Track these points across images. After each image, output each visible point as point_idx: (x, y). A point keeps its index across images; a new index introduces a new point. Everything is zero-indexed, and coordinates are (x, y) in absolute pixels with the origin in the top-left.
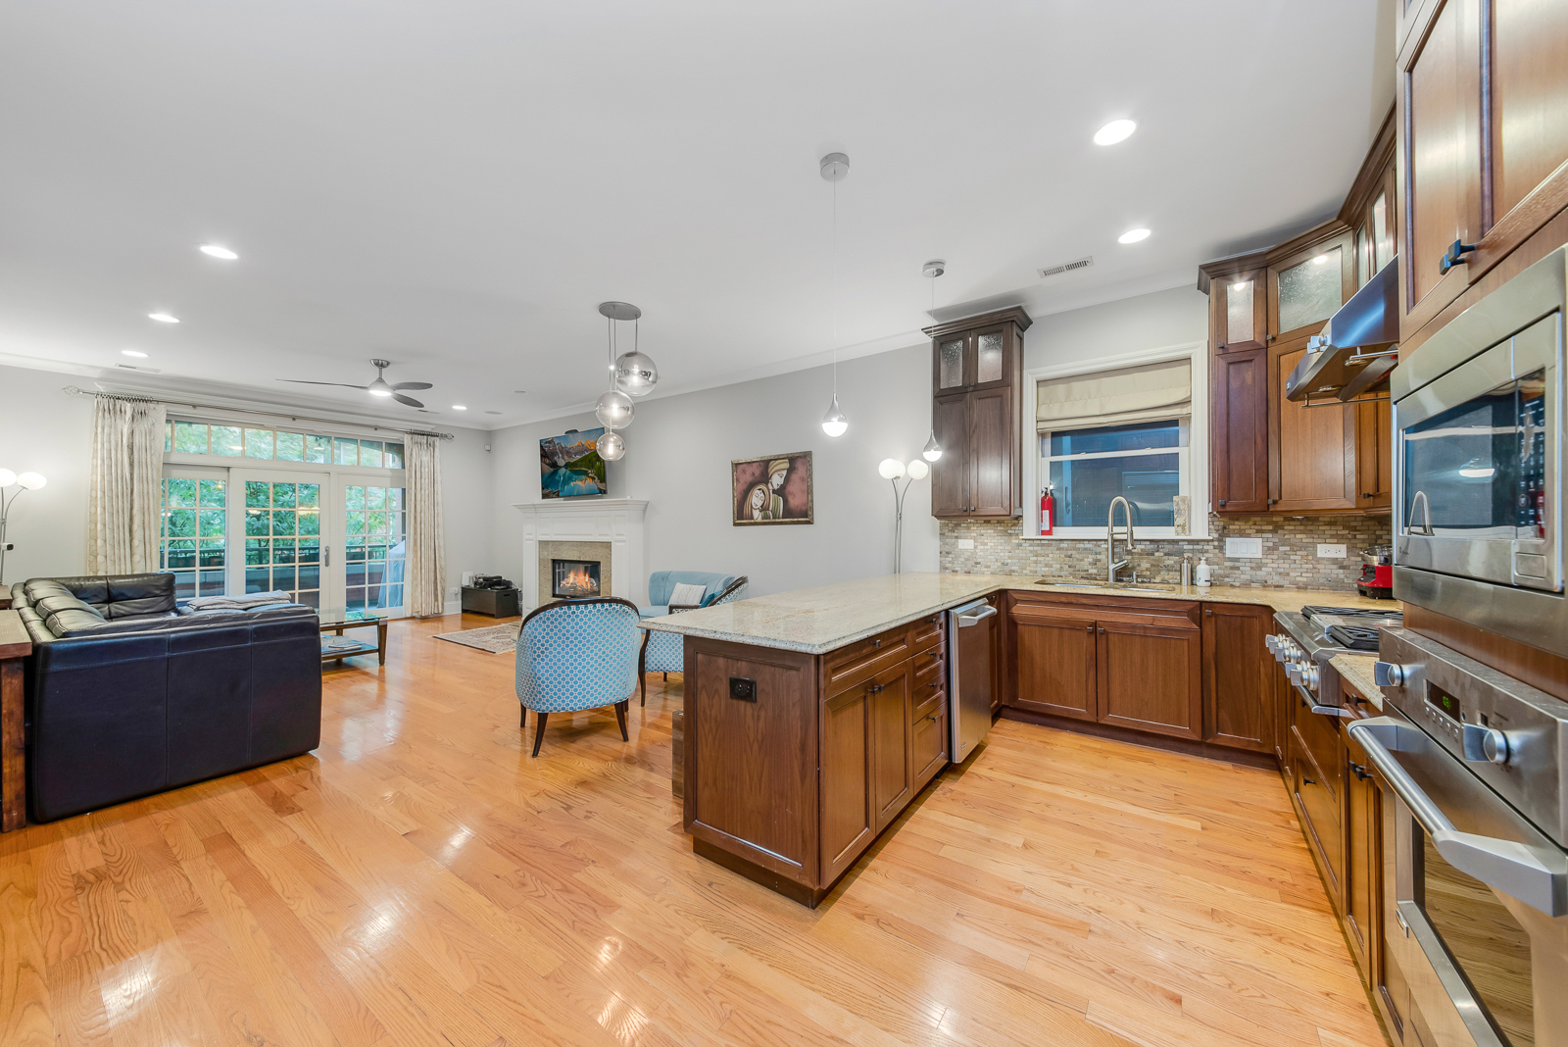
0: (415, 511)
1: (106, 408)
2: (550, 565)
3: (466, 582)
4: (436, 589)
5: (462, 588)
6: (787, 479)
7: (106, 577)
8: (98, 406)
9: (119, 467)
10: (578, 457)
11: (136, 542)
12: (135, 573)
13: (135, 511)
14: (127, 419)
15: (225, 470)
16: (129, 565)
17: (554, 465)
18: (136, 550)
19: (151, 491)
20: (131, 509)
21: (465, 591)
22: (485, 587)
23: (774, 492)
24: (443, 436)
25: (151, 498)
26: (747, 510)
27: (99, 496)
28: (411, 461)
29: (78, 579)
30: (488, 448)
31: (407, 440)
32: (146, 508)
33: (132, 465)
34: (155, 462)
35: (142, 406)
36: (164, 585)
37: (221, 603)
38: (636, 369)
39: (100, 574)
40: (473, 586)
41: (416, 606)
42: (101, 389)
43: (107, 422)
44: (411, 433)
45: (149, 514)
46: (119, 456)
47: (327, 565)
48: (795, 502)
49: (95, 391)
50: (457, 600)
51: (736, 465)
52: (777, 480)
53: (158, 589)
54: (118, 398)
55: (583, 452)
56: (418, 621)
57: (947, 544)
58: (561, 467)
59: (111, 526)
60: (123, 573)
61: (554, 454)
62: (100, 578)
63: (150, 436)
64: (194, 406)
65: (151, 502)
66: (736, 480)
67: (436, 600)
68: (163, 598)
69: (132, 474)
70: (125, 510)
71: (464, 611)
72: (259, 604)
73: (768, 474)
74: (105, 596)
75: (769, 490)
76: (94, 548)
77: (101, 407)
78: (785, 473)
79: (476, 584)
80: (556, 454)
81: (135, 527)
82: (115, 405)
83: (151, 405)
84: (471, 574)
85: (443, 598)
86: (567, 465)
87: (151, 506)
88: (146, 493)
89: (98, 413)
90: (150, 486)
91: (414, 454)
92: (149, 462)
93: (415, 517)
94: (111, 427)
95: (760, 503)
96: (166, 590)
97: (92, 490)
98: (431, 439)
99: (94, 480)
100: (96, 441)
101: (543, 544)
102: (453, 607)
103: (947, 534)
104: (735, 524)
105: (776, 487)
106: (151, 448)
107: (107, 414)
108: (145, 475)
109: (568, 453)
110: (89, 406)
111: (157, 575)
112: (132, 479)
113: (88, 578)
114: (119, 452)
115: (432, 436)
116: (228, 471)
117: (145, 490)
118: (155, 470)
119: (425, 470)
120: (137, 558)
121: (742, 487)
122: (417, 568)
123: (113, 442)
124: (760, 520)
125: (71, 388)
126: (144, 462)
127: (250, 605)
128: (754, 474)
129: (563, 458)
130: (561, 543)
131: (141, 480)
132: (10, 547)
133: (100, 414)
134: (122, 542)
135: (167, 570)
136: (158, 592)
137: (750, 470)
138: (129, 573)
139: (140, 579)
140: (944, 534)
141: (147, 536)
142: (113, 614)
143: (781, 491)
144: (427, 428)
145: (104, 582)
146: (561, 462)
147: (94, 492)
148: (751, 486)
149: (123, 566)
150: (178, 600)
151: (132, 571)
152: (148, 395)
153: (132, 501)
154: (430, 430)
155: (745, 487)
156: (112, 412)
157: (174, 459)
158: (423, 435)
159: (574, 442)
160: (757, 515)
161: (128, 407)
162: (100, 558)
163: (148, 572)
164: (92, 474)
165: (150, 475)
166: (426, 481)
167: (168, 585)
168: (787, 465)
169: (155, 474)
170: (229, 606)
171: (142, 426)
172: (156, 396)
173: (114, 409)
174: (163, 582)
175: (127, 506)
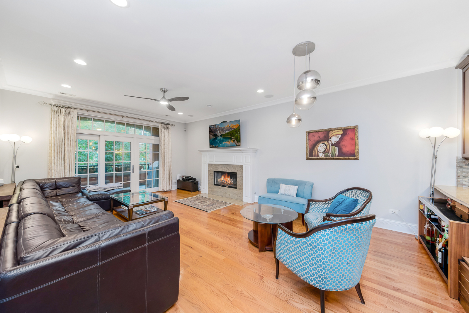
0: (163, 152)
1: (55, 110)
2: (213, 173)
3: (178, 178)
4: (169, 181)
5: (177, 180)
6: (341, 139)
7: (55, 179)
8: (52, 110)
9: (60, 134)
10: (227, 132)
11: (66, 164)
12: (66, 177)
13: (66, 152)
14: (63, 115)
15: (98, 136)
16: (63, 174)
17: (216, 136)
18: (66, 167)
19: (72, 144)
20: (64, 151)
21: (178, 181)
22: (187, 180)
23: (332, 145)
24: (172, 125)
25: (72, 147)
26: (315, 152)
27: (52, 146)
28: (161, 134)
29: (44, 179)
30: (185, 129)
31: (160, 126)
32: (70, 151)
33: (64, 133)
34: (73, 132)
35: (68, 110)
36: (76, 182)
37: (98, 189)
38: (309, 79)
39: (53, 177)
40: (181, 180)
41: (163, 187)
42: (53, 103)
43: (55, 116)
44: (161, 124)
45: (71, 153)
46: (60, 129)
47: (133, 172)
48: (346, 149)
49: (51, 103)
50: (175, 185)
51: (309, 133)
52: (334, 139)
53: (74, 183)
54: (60, 107)
55: (230, 130)
56: (163, 193)
57: (464, 172)
58: (218, 136)
59: (57, 158)
60: (61, 177)
61: (216, 130)
62: (52, 179)
63: (71, 122)
64: (87, 111)
65: (72, 148)
66: (309, 139)
67: (169, 185)
68: (76, 187)
69: (65, 137)
70: (62, 151)
71: (178, 189)
72: (112, 189)
73: (328, 137)
74: (54, 187)
75: (329, 144)
76: (50, 167)
77: (53, 110)
78: (340, 136)
79: (183, 179)
80: (217, 130)
81: (66, 158)
82: (58, 109)
83: (72, 110)
84: (180, 175)
85: (171, 184)
86: (221, 135)
87: (72, 150)
88: (70, 145)
89: (52, 112)
90: (71, 142)
91: (162, 131)
92: (71, 132)
93: (163, 154)
94: (57, 118)
95: (323, 150)
96: (77, 184)
97: (50, 143)
98: (168, 126)
99: (51, 139)
100: (51, 124)
101: (210, 165)
102: (174, 187)
103: (464, 167)
104: (308, 159)
105: (333, 142)
106: (72, 127)
107: (55, 113)
108: (69, 138)
109: (222, 130)
110: (48, 110)
111: (74, 177)
112: (65, 139)
113: (48, 179)
114: (60, 128)
115: (168, 125)
116: (99, 137)
117: (70, 143)
118: (73, 136)
119: (166, 137)
120: (67, 171)
121: (312, 142)
122: (163, 173)
123: (58, 124)
124: (323, 157)
125: (43, 102)
126: (69, 132)
127: (109, 189)
128: (319, 137)
129: (220, 132)
130: (218, 165)
131: (68, 139)
132: (18, 167)
133: (53, 113)
134: (61, 164)
135: (77, 175)
136: (75, 184)
137: (317, 135)
138: (63, 177)
139: (68, 179)
140: (461, 167)
141: (70, 162)
142: (58, 194)
143: (337, 144)
144: (166, 122)
145: (54, 181)
146: (219, 134)
147: (50, 144)
148: (318, 142)
149: (61, 174)
150: (82, 186)
151: (65, 176)
152: (71, 106)
153: (65, 148)
154: (167, 122)
155: (314, 143)
156: (57, 112)
157: (80, 131)
158: (166, 124)
159: (225, 126)
160: (321, 155)
161: (63, 110)
162: (53, 171)
163: (71, 176)
164: (50, 137)
165: (71, 138)
166: (166, 141)
167: (79, 181)
168: (342, 132)
169: (73, 137)
170: (101, 190)
171: (68, 118)
172: (74, 106)
173: (58, 111)
174: (76, 180)
175: (63, 150)
